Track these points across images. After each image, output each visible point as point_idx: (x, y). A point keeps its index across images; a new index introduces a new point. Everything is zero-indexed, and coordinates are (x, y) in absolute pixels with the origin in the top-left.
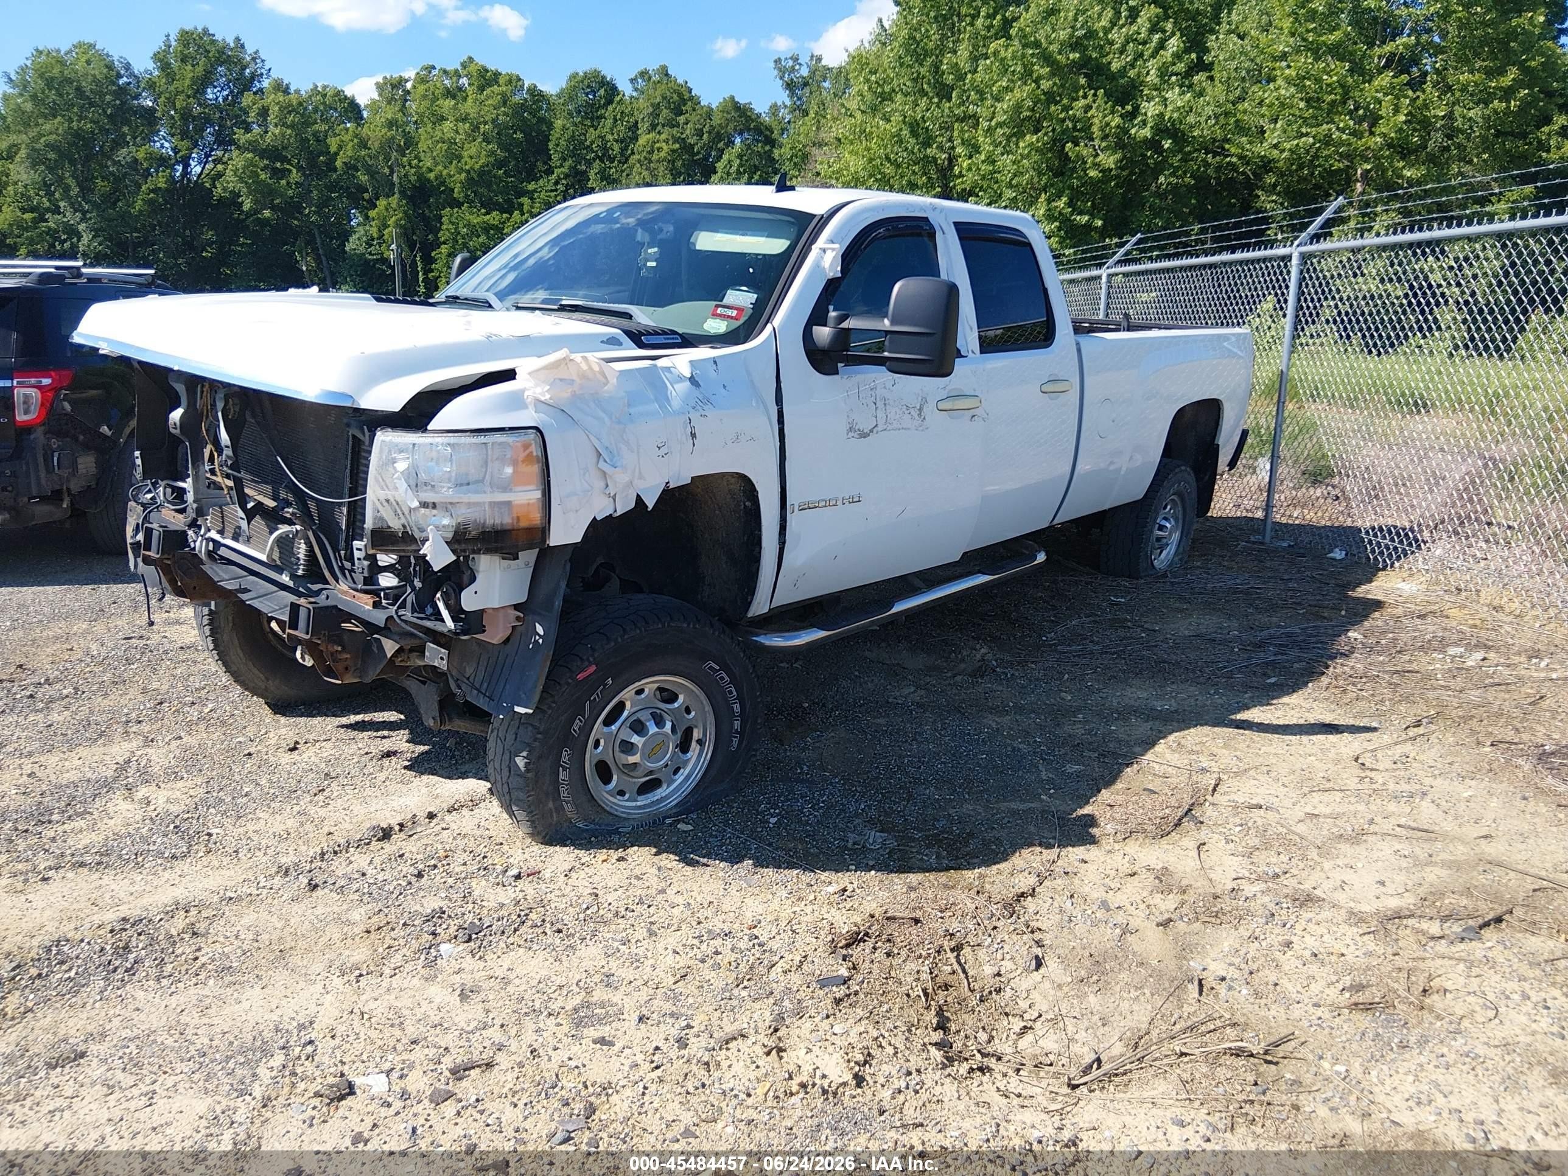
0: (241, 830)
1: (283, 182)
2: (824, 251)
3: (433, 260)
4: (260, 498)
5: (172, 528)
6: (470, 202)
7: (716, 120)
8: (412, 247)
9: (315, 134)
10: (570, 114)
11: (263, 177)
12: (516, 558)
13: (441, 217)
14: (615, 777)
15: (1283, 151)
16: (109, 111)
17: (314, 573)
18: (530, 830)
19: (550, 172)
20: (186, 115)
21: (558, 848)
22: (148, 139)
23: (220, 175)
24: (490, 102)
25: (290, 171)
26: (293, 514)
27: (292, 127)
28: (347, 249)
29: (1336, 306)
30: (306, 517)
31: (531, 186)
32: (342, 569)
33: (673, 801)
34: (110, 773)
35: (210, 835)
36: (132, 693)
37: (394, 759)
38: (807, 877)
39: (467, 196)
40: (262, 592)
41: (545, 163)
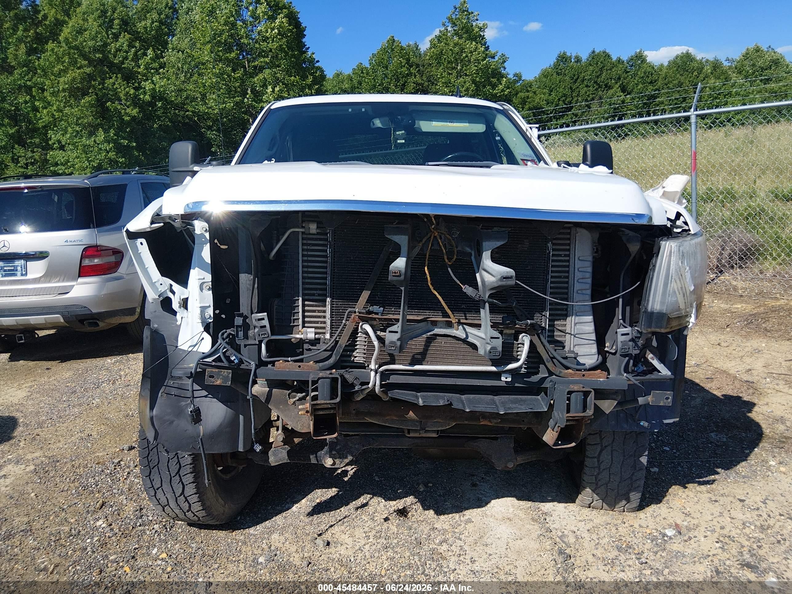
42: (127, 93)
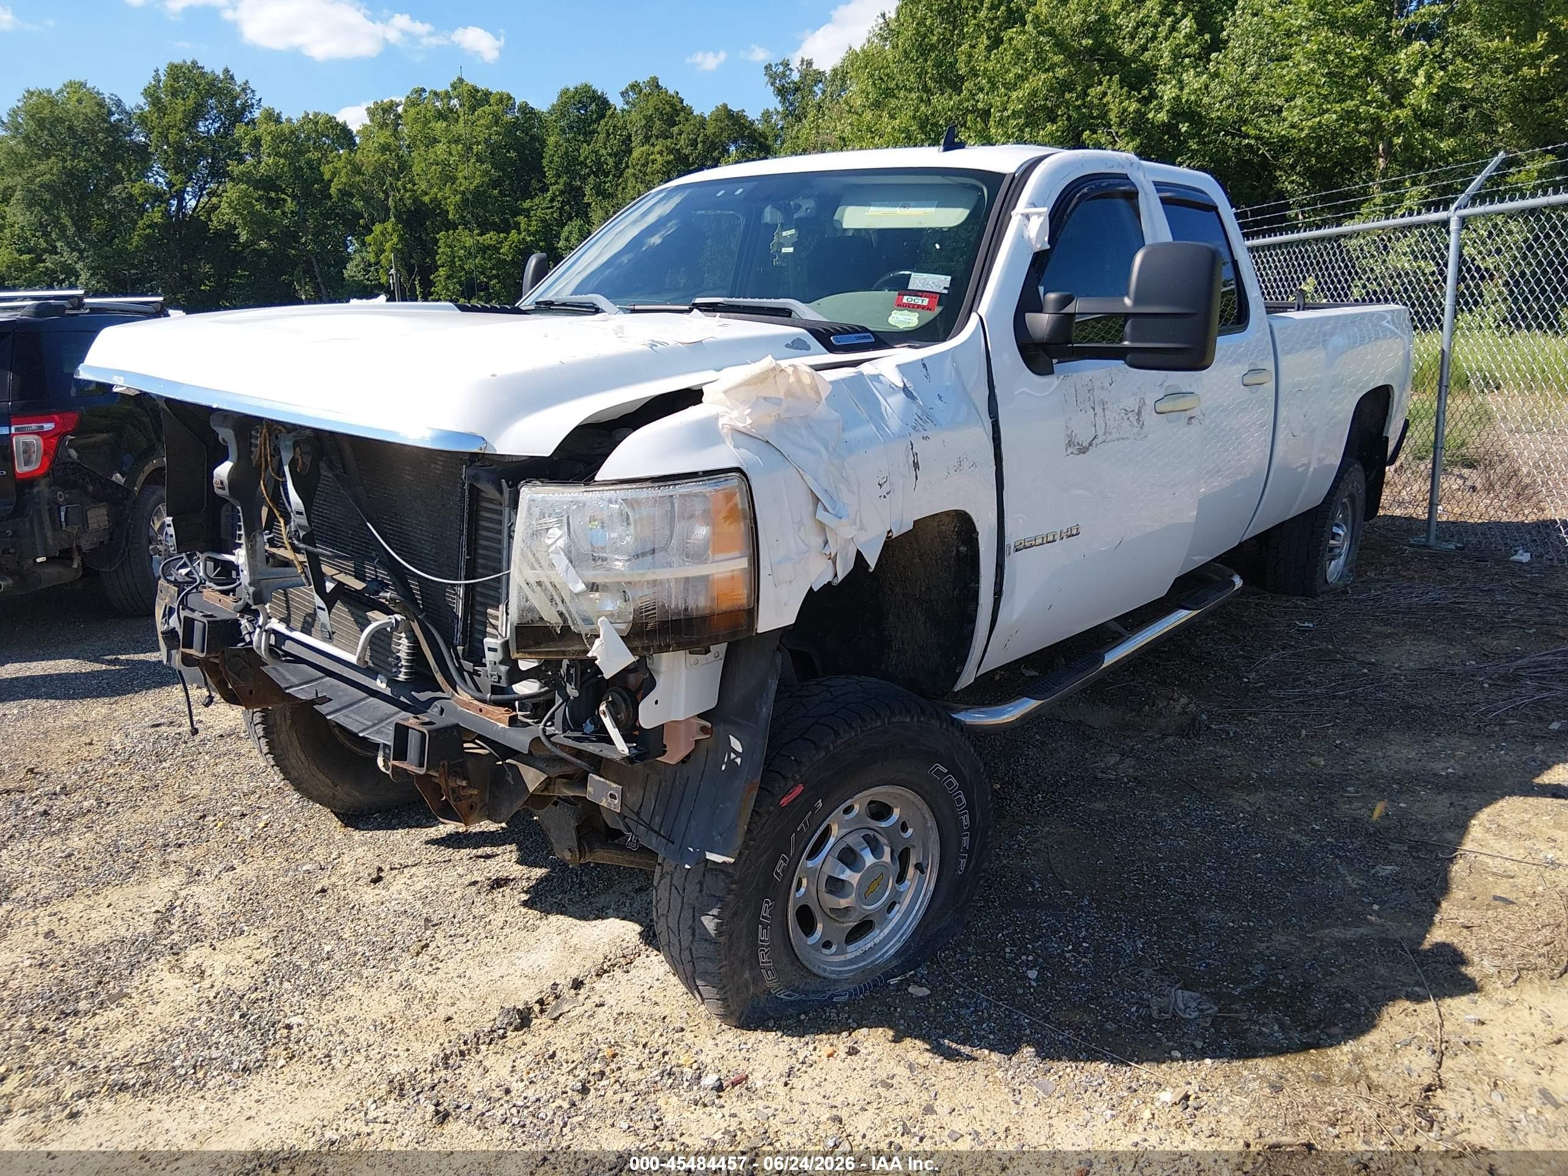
0: (329, 1018)
1: (278, 212)
2: (1027, 217)
3: (432, 284)
4: (341, 577)
5: (220, 616)
6: (466, 225)
7: (710, 130)
8: (410, 272)
9: (309, 162)
10: (563, 131)
11: (258, 207)
12: (708, 651)
13: (437, 241)
14: (820, 927)
15: (1302, 130)
16: (102, 149)
17: (421, 676)
18: (722, 1011)
19: (544, 189)
20: (180, 149)
21: (759, 1034)
22: (142, 175)
23: (215, 208)
24: (482, 122)
25: (285, 200)
26: (392, 600)
27: (284, 156)
28: (346, 275)
29: (1364, 287)
30: (408, 602)
31: (527, 204)
32: (460, 670)
33: (892, 948)
34: (148, 928)
35: (289, 1027)
36: (168, 802)
37: (507, 890)
38: (1124, 1075)
39: (463, 217)
40: (346, 700)
41: (539, 181)
42: (1125, 110)
